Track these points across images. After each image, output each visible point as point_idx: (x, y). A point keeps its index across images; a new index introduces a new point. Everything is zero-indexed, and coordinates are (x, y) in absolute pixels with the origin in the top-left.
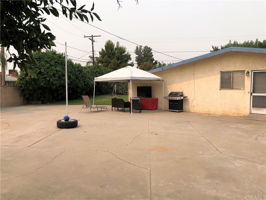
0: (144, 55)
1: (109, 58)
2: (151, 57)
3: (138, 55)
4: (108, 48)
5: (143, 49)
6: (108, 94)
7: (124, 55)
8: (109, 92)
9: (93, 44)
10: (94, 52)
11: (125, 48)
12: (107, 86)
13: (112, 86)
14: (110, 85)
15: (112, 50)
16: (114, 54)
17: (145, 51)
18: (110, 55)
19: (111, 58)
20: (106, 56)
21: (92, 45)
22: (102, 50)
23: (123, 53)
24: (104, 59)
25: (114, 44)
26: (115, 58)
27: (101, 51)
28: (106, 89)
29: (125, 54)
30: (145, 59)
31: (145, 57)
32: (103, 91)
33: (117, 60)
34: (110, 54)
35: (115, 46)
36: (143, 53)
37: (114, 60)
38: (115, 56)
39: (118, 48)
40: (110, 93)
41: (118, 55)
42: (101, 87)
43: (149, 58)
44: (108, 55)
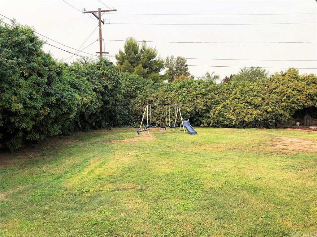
0: (176, 68)
1: (130, 64)
2: (185, 71)
3: (169, 68)
4: (129, 49)
5: (175, 61)
6: (128, 124)
7: (154, 61)
8: (130, 121)
9: (100, 26)
10: (103, 42)
11: (155, 50)
12: (128, 109)
13: (138, 109)
14: (133, 106)
15: (136, 52)
16: (138, 59)
17: (177, 62)
18: (133, 60)
19: (134, 65)
20: (126, 61)
21: (98, 28)
22: (120, 52)
23: (153, 58)
24: (122, 66)
25: (138, 44)
26: (141, 64)
27: (118, 53)
28: (125, 115)
29: (154, 59)
30: (178, 73)
31: (177, 70)
32: (119, 119)
33: (144, 68)
34: (132, 58)
35: (140, 48)
36: (175, 66)
37: (138, 67)
38: (140, 62)
39: (145, 50)
40: (134, 124)
41: (144, 60)
42: (114, 111)
43: (183, 72)
44: (130, 60)
